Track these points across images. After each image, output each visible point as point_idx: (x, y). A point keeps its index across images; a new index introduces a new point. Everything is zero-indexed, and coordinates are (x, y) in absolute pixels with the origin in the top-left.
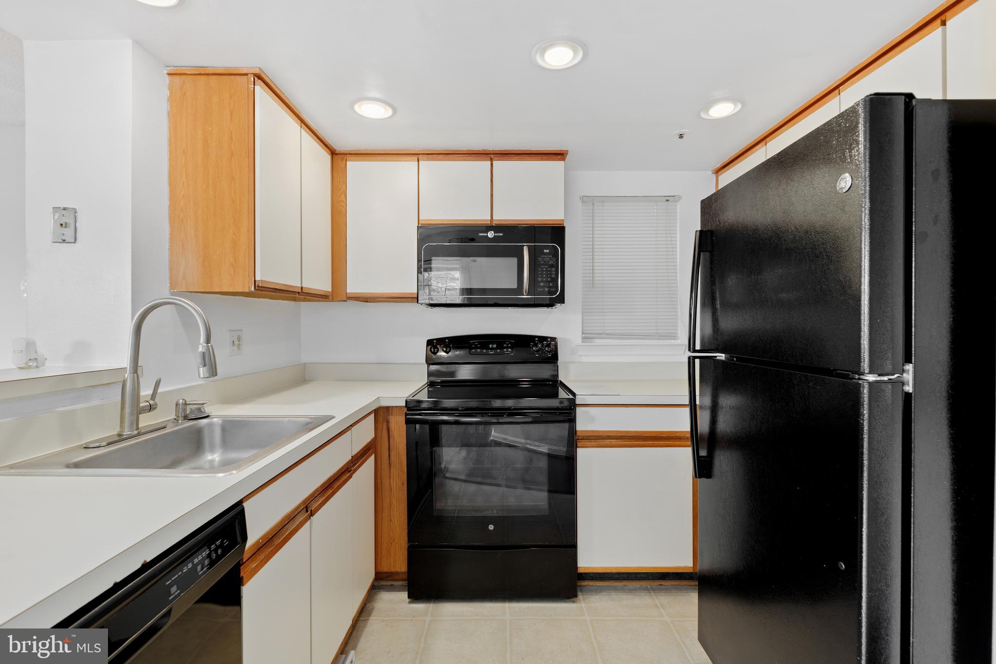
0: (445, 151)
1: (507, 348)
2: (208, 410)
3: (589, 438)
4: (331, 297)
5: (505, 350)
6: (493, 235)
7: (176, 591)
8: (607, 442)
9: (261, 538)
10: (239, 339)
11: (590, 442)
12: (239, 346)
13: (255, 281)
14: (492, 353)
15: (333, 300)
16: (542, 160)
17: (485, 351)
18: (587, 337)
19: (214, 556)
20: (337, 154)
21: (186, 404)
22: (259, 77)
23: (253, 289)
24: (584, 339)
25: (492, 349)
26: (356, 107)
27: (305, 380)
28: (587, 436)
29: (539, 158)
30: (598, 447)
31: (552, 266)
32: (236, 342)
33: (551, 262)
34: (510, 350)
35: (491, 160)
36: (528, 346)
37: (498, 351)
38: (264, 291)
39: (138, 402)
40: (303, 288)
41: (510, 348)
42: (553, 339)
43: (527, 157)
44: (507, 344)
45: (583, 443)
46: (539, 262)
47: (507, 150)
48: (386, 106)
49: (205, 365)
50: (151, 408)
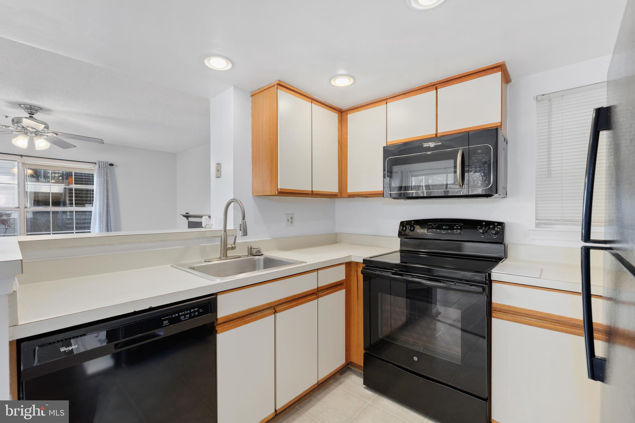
0: (403, 92)
1: (457, 229)
2: (263, 252)
3: (507, 312)
4: (339, 195)
5: (455, 231)
6: (434, 144)
7: (167, 323)
8: (526, 319)
9: (232, 315)
10: (292, 218)
11: (506, 315)
12: (292, 222)
13: (278, 189)
14: (444, 232)
15: (341, 197)
16: (479, 76)
17: (439, 231)
18: (540, 223)
19: (193, 314)
20: (343, 112)
21: (251, 248)
22: (280, 85)
23: (277, 193)
24: (537, 225)
25: (445, 229)
26: (332, 82)
27: (336, 242)
28: (504, 310)
29: (477, 75)
30: (514, 321)
31: (485, 163)
32: (290, 220)
33: (484, 160)
34: (459, 231)
35: (436, 89)
36: (476, 228)
37: (449, 231)
38: (283, 193)
39: (227, 245)
40: (313, 191)
41: (459, 229)
42: (501, 224)
43: (466, 78)
44: (457, 227)
45: (499, 314)
46: (473, 161)
47: (448, 78)
48: (350, 78)
49: (241, 230)
50: (233, 248)
